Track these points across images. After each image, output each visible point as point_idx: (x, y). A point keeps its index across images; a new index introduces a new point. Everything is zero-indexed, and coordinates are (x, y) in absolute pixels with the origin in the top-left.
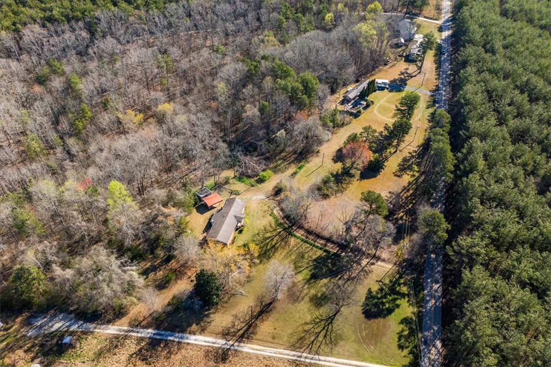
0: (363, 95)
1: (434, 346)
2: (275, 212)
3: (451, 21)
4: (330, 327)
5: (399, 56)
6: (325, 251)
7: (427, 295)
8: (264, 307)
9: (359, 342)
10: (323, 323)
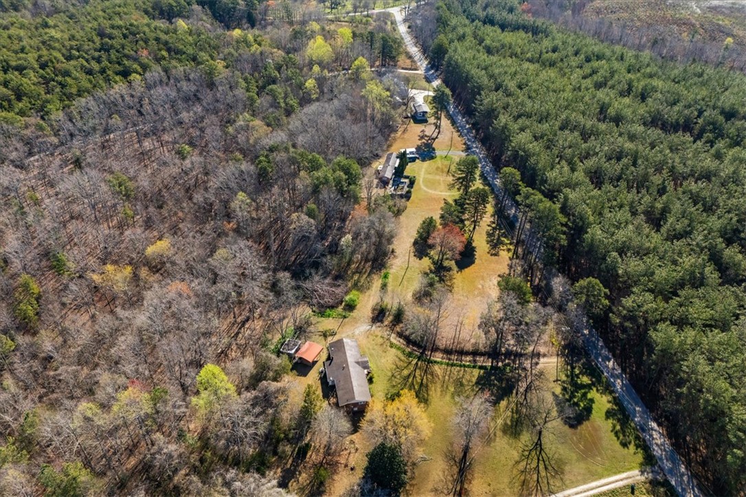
0: (399, 172)
1: (652, 429)
2: (392, 340)
3: (432, 68)
4: (544, 455)
5: (405, 117)
6: (480, 368)
7: (609, 377)
8: (460, 463)
9: (584, 459)
10: (533, 453)
